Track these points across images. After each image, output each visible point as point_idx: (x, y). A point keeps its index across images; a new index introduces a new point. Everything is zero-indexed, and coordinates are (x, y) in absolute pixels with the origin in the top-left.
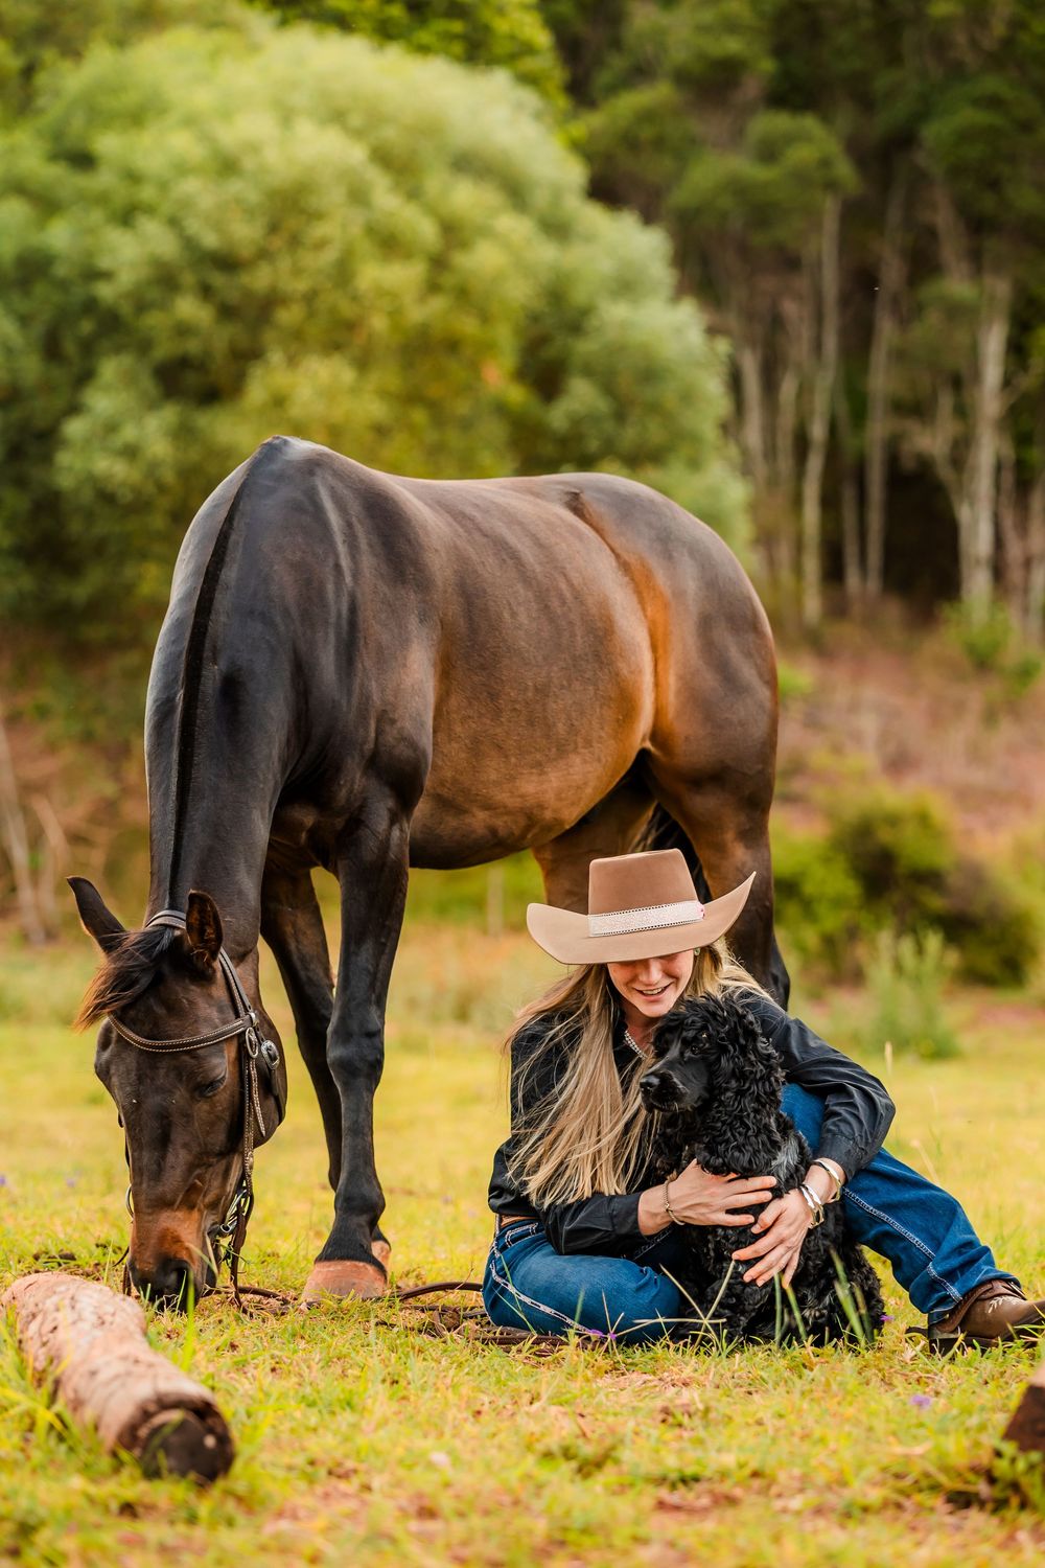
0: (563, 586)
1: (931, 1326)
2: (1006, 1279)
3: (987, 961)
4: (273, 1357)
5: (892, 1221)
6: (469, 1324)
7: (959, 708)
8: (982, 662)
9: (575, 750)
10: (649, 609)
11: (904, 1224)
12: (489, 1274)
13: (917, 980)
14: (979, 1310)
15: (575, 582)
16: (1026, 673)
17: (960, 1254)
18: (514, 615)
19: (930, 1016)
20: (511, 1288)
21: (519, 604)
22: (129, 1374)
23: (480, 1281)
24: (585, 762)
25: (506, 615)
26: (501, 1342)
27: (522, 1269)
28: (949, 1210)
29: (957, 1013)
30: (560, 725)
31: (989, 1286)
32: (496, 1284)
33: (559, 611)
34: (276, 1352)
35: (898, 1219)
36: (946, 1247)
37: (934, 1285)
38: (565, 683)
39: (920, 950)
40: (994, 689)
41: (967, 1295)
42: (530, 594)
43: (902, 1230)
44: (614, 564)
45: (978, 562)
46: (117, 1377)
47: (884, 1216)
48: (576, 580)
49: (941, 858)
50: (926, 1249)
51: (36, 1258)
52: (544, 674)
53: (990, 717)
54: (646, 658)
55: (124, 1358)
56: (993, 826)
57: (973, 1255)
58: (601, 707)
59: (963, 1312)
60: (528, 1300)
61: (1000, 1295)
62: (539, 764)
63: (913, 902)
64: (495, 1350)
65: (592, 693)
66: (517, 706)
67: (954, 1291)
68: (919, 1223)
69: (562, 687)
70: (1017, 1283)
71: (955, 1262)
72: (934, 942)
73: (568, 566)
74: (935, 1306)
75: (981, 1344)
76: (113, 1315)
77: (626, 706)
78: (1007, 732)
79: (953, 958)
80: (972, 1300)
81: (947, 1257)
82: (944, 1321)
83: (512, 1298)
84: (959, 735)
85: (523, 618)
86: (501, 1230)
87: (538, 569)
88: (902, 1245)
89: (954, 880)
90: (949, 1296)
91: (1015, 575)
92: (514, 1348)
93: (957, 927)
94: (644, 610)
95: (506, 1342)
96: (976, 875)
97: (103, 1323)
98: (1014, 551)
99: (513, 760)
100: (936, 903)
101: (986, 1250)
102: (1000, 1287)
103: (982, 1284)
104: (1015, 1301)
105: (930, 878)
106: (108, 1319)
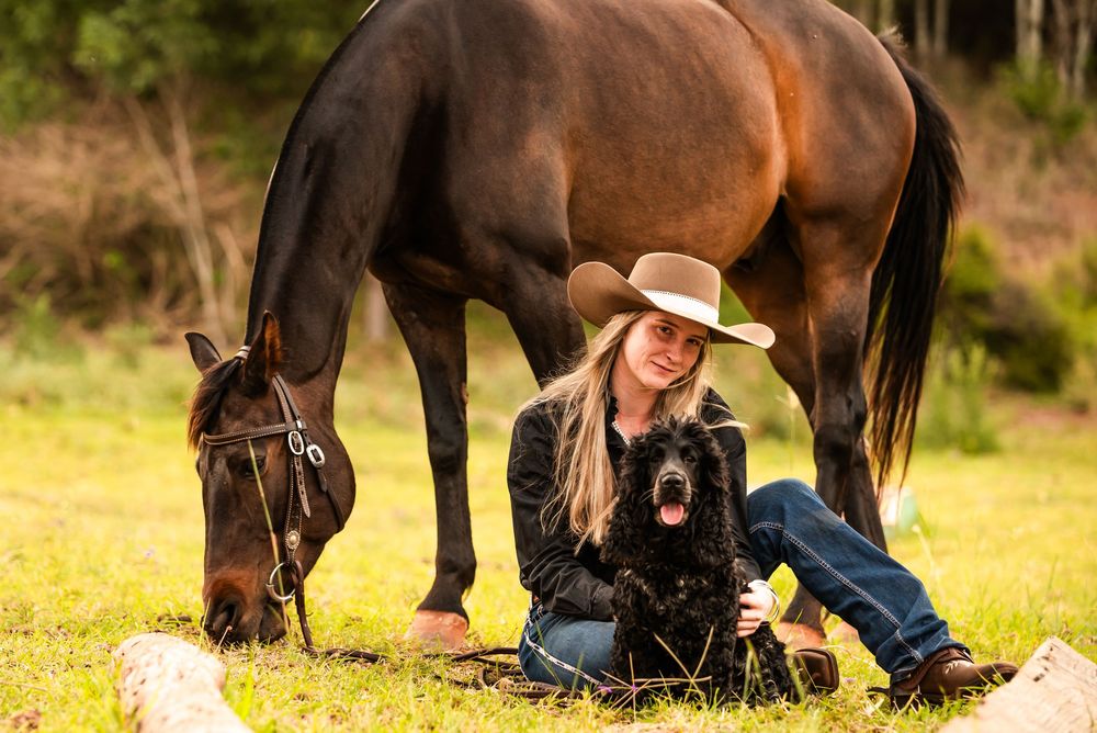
0: (695, 62)
1: (894, 684)
2: (959, 647)
3: (1027, 369)
4: (334, 706)
5: (864, 593)
6: (506, 680)
7: (1012, 152)
8: (1032, 113)
9: (709, 200)
10: (779, 77)
11: (875, 597)
12: (523, 640)
13: (965, 384)
14: (937, 671)
15: (707, 58)
16: (1071, 123)
17: (923, 624)
18: (642, 87)
19: (974, 416)
20: (542, 651)
21: (649, 79)
22: (191, 720)
23: (517, 646)
24: (719, 209)
25: (635, 90)
26: (530, 696)
27: (551, 635)
28: (915, 587)
29: (1000, 415)
30: (691, 179)
31: (946, 652)
32: (529, 648)
33: (689, 83)
34: (338, 702)
35: (869, 592)
36: (911, 617)
37: (899, 649)
38: (694, 144)
39: (966, 361)
40: (1043, 135)
41: (928, 658)
42: (662, 71)
43: (874, 602)
44: (749, 41)
45: (1029, 26)
46: (182, 722)
47: (858, 590)
48: (708, 56)
49: (988, 282)
50: (894, 619)
51: (159, 620)
52: (673, 135)
53: (1038, 161)
54: (774, 119)
55: (190, 707)
56: (1036, 255)
57: (933, 626)
58: (732, 164)
59: (924, 672)
60: (555, 660)
61: (956, 659)
62: (676, 212)
63: (965, 320)
64: (526, 701)
65: (723, 152)
66: (650, 164)
67: (918, 654)
68: (888, 596)
69: (692, 147)
70: (968, 652)
71: (919, 630)
72: (978, 354)
73: (700, 45)
74: (900, 666)
75: (930, 702)
76: (192, 670)
77: (759, 160)
78: (1053, 171)
79: (995, 367)
80: (932, 662)
81: (911, 627)
82: (908, 680)
83: (544, 658)
84: (1011, 176)
85: (653, 90)
86: (534, 604)
87: (673, 49)
88: (872, 614)
89: (999, 300)
90: (913, 658)
91: (1063, 37)
92: (541, 700)
93: (1000, 342)
94: (774, 78)
95: (535, 697)
96: (1019, 296)
97: (182, 677)
98: (1062, 18)
99: (651, 209)
100: (983, 320)
101: (944, 623)
102: (955, 653)
103: (941, 649)
104: (967, 664)
105: (978, 299)
106: (187, 674)
